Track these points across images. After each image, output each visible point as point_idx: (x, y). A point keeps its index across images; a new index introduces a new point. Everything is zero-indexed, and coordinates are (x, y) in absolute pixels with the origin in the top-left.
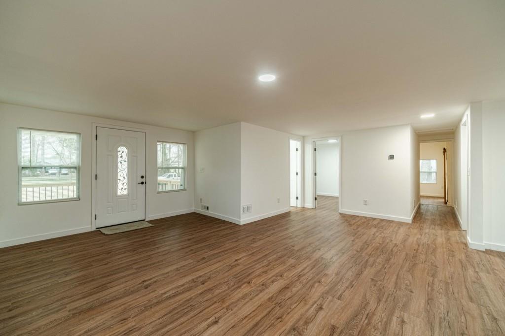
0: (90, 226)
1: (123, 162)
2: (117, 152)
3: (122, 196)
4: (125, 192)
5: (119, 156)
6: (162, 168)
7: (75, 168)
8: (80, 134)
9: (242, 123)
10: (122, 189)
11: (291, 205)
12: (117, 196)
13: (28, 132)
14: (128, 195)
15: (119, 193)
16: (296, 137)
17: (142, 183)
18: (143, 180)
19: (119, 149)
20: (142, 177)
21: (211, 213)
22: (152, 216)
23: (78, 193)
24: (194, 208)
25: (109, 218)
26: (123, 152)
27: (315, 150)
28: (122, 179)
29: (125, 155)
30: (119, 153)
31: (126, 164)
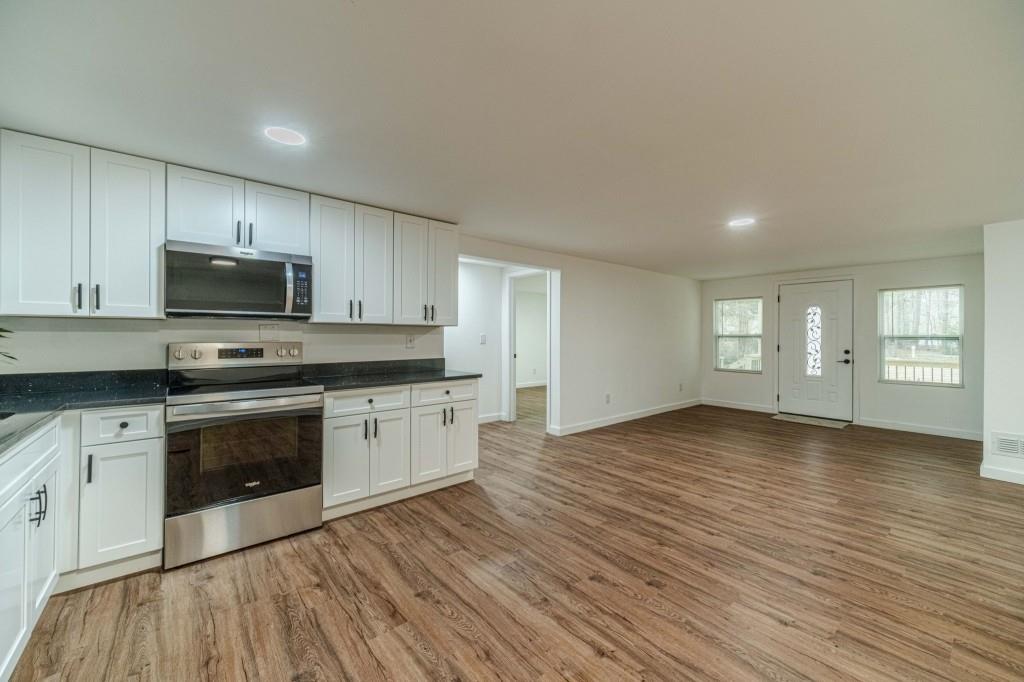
1: (815, 329)
2: (806, 315)
3: (814, 378)
4: (819, 373)
5: (810, 321)
6: (892, 338)
8: (762, 297)
10: (814, 366)
12: (805, 376)
14: (823, 377)
15: (809, 372)
17: (847, 362)
18: (849, 357)
19: (810, 310)
20: (847, 352)
25: (795, 403)
26: (815, 317)
28: (813, 352)
29: (817, 319)
30: (809, 317)
31: (819, 331)
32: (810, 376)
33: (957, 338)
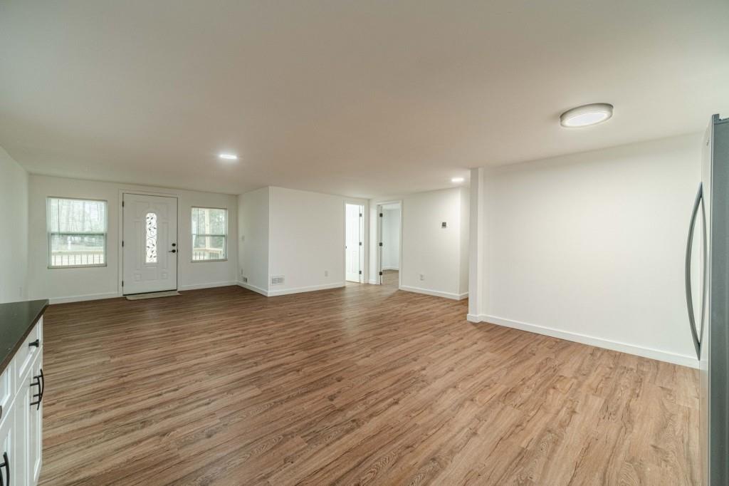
0: (116, 292)
1: (152, 229)
2: (145, 218)
3: (152, 264)
4: (155, 260)
5: (148, 223)
7: (103, 234)
8: (106, 201)
9: (270, 187)
10: (151, 256)
11: (347, 279)
12: (145, 263)
13: (56, 200)
14: (158, 263)
15: (148, 260)
16: (355, 201)
17: (174, 251)
18: (175, 248)
19: (148, 215)
20: (174, 245)
21: (250, 285)
22: (184, 287)
23: (106, 258)
24: (236, 281)
25: (137, 286)
26: (152, 220)
27: (381, 215)
28: (151, 246)
29: (154, 222)
30: (147, 220)
31: (155, 231)
32: (149, 264)
33: (224, 236)
